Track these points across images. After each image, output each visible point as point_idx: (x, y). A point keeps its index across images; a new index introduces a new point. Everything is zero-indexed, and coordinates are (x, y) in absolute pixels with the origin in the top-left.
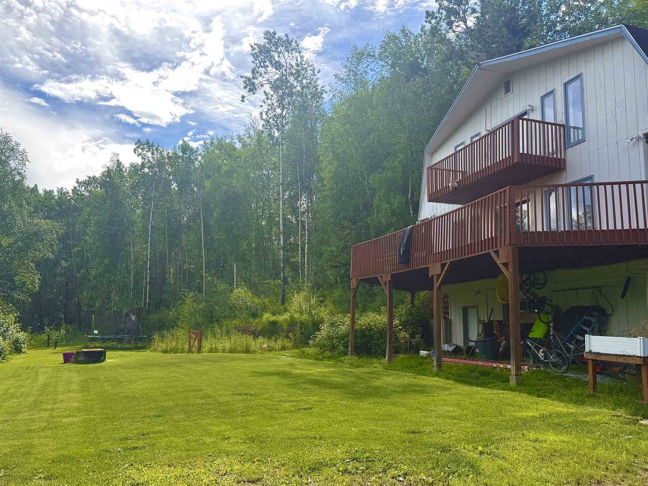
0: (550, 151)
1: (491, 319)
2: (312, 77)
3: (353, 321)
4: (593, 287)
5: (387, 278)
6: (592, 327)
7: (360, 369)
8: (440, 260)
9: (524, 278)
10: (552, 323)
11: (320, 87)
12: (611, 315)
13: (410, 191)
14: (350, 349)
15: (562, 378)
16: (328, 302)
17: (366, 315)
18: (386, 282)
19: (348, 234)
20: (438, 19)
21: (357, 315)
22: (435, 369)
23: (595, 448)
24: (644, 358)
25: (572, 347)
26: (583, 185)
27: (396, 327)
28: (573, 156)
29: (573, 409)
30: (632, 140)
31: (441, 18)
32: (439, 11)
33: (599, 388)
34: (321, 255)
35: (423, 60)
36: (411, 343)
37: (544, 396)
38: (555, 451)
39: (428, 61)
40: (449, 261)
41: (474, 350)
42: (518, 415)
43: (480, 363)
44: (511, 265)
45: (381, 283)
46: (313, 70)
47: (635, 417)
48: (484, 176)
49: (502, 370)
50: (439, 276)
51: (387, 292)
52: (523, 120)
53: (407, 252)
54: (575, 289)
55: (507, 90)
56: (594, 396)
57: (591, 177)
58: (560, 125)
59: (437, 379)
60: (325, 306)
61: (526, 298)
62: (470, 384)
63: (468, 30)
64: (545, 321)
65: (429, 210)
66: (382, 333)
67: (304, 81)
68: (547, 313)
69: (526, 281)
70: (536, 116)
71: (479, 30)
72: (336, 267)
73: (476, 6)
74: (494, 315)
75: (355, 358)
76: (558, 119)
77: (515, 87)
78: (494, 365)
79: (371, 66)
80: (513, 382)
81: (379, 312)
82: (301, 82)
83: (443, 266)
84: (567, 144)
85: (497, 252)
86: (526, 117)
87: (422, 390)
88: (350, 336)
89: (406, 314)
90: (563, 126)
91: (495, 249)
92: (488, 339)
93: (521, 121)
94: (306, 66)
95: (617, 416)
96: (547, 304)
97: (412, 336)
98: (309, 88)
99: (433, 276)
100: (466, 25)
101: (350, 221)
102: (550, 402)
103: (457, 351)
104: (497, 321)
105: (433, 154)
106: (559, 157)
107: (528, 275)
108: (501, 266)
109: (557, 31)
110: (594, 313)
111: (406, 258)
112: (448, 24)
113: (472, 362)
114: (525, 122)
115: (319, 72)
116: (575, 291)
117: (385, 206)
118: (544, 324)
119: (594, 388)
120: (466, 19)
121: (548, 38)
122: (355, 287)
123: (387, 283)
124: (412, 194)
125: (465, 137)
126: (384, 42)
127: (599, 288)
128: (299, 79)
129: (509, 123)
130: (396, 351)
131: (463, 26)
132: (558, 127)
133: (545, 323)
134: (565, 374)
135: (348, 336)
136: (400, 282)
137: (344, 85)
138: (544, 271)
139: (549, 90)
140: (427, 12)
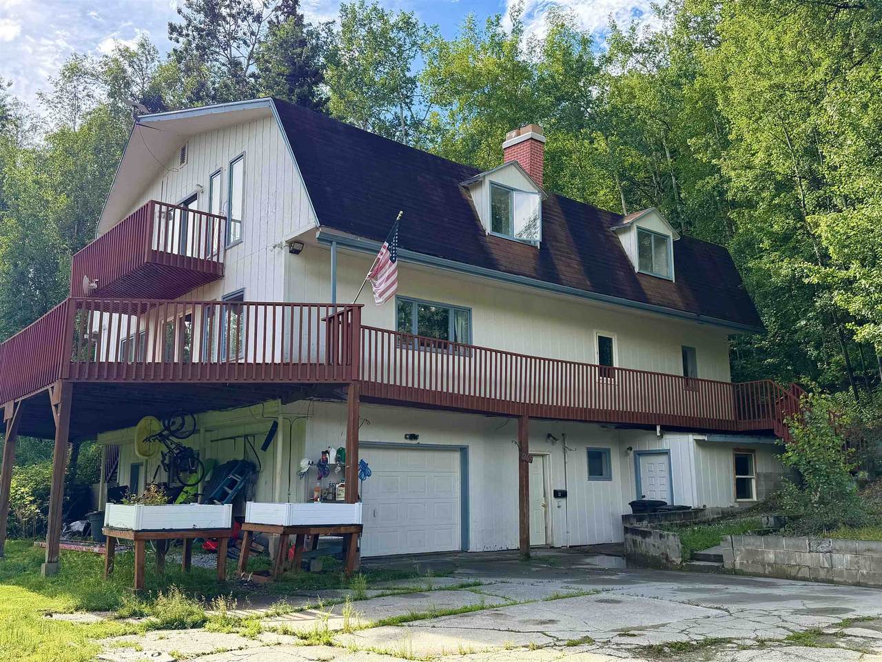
8: (14, 398)
12: (259, 471)
28: (232, 261)
30: (274, 247)
40: (21, 399)
44: (60, 407)
52: (161, 204)
54: (222, 440)
55: (183, 161)
57: (242, 292)
58: (220, 217)
76: (222, 211)
77: (190, 155)
80: (43, 571)
83: (15, 406)
84: (227, 244)
85: (53, 389)
90: (225, 218)
91: (52, 385)
99: (7, 420)
106: (219, 261)
108: (53, 409)
115: (9, 85)
116: (233, 440)
132: (221, 220)
138: (192, 413)
139: (218, 168)
140: (170, 25)
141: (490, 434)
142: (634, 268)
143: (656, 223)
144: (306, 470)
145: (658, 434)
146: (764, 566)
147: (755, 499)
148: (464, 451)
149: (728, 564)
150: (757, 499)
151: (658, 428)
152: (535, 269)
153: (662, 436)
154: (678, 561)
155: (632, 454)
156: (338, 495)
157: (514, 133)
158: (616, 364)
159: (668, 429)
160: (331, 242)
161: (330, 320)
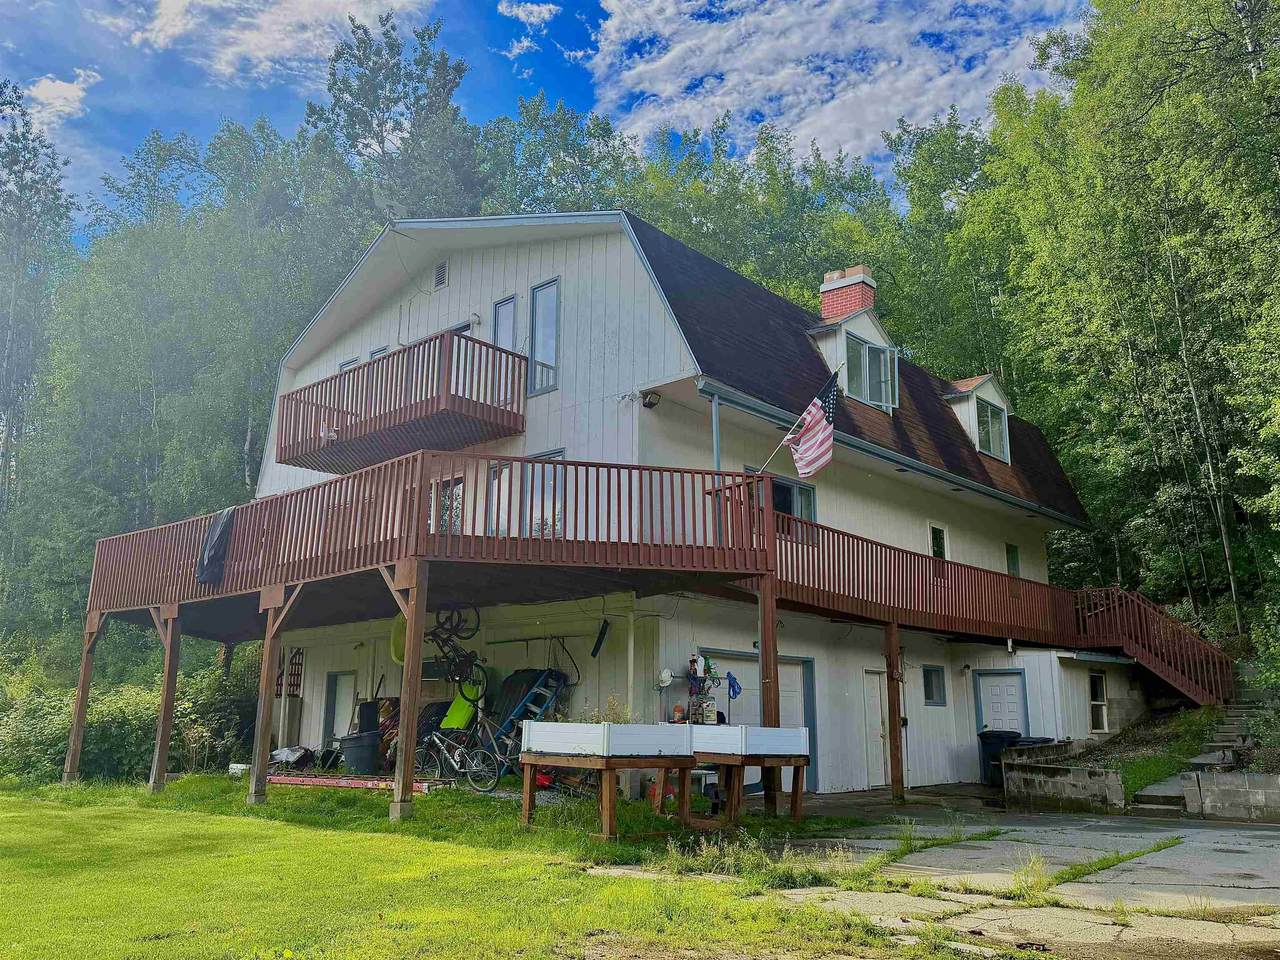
0: (502, 398)
1: (378, 696)
2: (49, 170)
3: (83, 705)
4: (553, 637)
5: (170, 612)
6: (545, 705)
7: (85, 811)
8: (283, 580)
9: (442, 619)
10: (483, 699)
11: (64, 195)
12: (576, 684)
13: (248, 438)
14: (67, 766)
15: (484, 801)
16: (33, 662)
17: (117, 692)
18: (166, 621)
19: (100, 514)
20: (332, 124)
21: (93, 692)
22: (251, 800)
23: (500, 927)
24: (609, 757)
25: (509, 742)
26: (544, 462)
27: (184, 715)
28: (537, 411)
29: (488, 857)
30: (623, 398)
31: (336, 124)
32: (333, 110)
33: (538, 815)
34: (28, 556)
35: (297, 191)
36: (213, 748)
37: (445, 838)
38: (431, 942)
39: (306, 196)
40: (303, 581)
41: (337, 758)
42: (386, 878)
43: (343, 782)
44: (413, 593)
45: (156, 622)
46: (53, 157)
47: (582, 864)
48: (387, 426)
49: (382, 792)
50: (278, 611)
51: (167, 642)
52: (460, 337)
53: (219, 559)
54: (523, 640)
55: (440, 281)
56: (528, 830)
57: (560, 452)
58: (519, 356)
59: (251, 819)
60: (23, 673)
61: (442, 654)
62: (314, 824)
63: (386, 159)
64: (471, 698)
65: (278, 479)
66: (148, 729)
67: (28, 175)
68: (475, 683)
69: (444, 623)
70: (484, 334)
71: (405, 163)
72: (62, 584)
73: (402, 119)
74: (385, 686)
75: (76, 787)
76: (517, 348)
77: (453, 276)
78: (370, 785)
79: (187, 178)
80: (395, 813)
81: (149, 684)
82: (19, 174)
83: (289, 591)
84: (529, 390)
85: (391, 569)
86: (467, 333)
87: (210, 845)
88: (72, 737)
89: (209, 687)
90: (526, 359)
91: (390, 563)
92: (365, 734)
93: (456, 338)
94: (36, 144)
95: (556, 864)
96: (477, 665)
97: (218, 734)
98: (38, 192)
99: (266, 611)
100: (382, 148)
101: (106, 487)
102: (453, 846)
103: (306, 761)
104: (389, 699)
105: (297, 370)
106: (515, 411)
107: (448, 614)
108: (397, 596)
109: (538, 199)
110: (551, 682)
111: (215, 570)
112: (348, 136)
113: (328, 782)
114: (463, 341)
116: (525, 643)
117: (191, 461)
118: (469, 703)
119: (530, 817)
120: (383, 138)
121: (522, 206)
122: (95, 629)
123: (170, 622)
124: (252, 444)
125: (360, 349)
126: (220, 138)
127: (560, 639)
128: (16, 168)
129: (437, 338)
130: (177, 764)
131: (376, 146)
132: (517, 359)
133: (468, 700)
134: (492, 794)
135: (66, 738)
136: (197, 622)
137: (123, 201)
138: (476, 607)
139: (508, 294)
140: (310, 105)
141: (835, 644)
142: (974, 445)
143: (992, 395)
144: (668, 683)
145: (1010, 650)
146: (1249, 809)
147: (1106, 730)
148: (808, 665)
149: (1192, 808)
150: (1109, 729)
151: (1010, 643)
152: (895, 442)
153: (1014, 651)
154: (1122, 804)
155: (969, 673)
156: (708, 716)
157: (836, 274)
158: (948, 557)
159: (1020, 644)
160: (712, 395)
161: (716, 493)
